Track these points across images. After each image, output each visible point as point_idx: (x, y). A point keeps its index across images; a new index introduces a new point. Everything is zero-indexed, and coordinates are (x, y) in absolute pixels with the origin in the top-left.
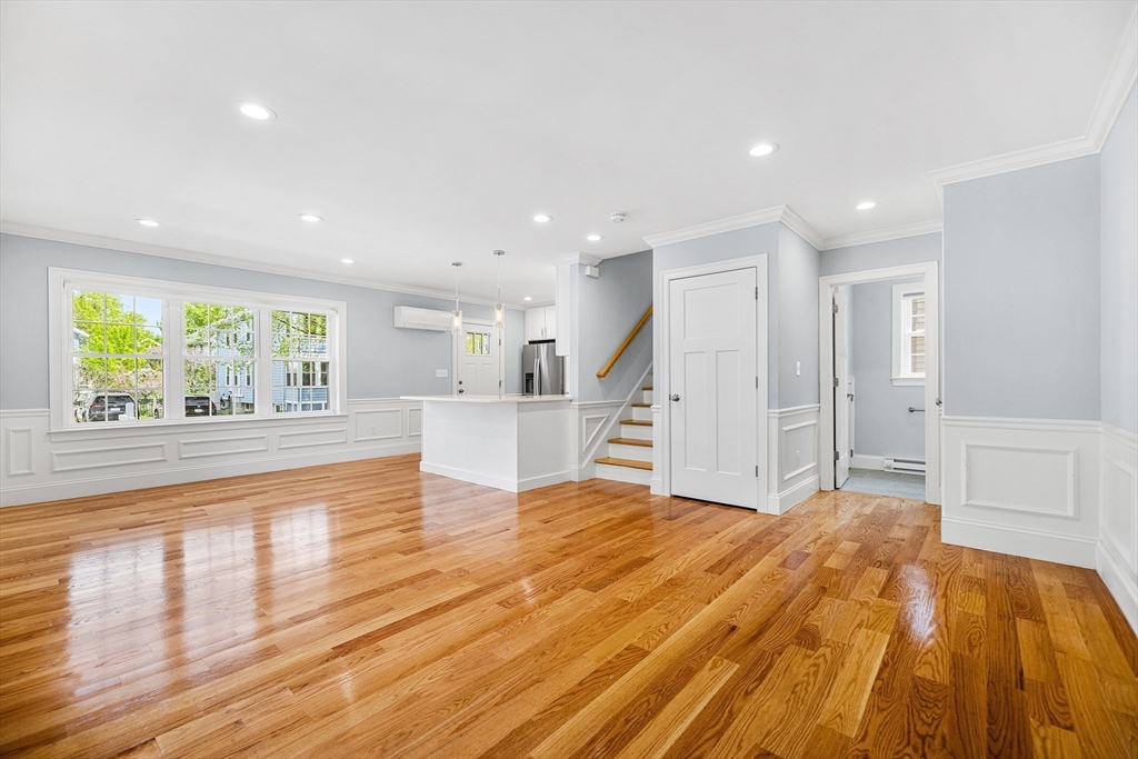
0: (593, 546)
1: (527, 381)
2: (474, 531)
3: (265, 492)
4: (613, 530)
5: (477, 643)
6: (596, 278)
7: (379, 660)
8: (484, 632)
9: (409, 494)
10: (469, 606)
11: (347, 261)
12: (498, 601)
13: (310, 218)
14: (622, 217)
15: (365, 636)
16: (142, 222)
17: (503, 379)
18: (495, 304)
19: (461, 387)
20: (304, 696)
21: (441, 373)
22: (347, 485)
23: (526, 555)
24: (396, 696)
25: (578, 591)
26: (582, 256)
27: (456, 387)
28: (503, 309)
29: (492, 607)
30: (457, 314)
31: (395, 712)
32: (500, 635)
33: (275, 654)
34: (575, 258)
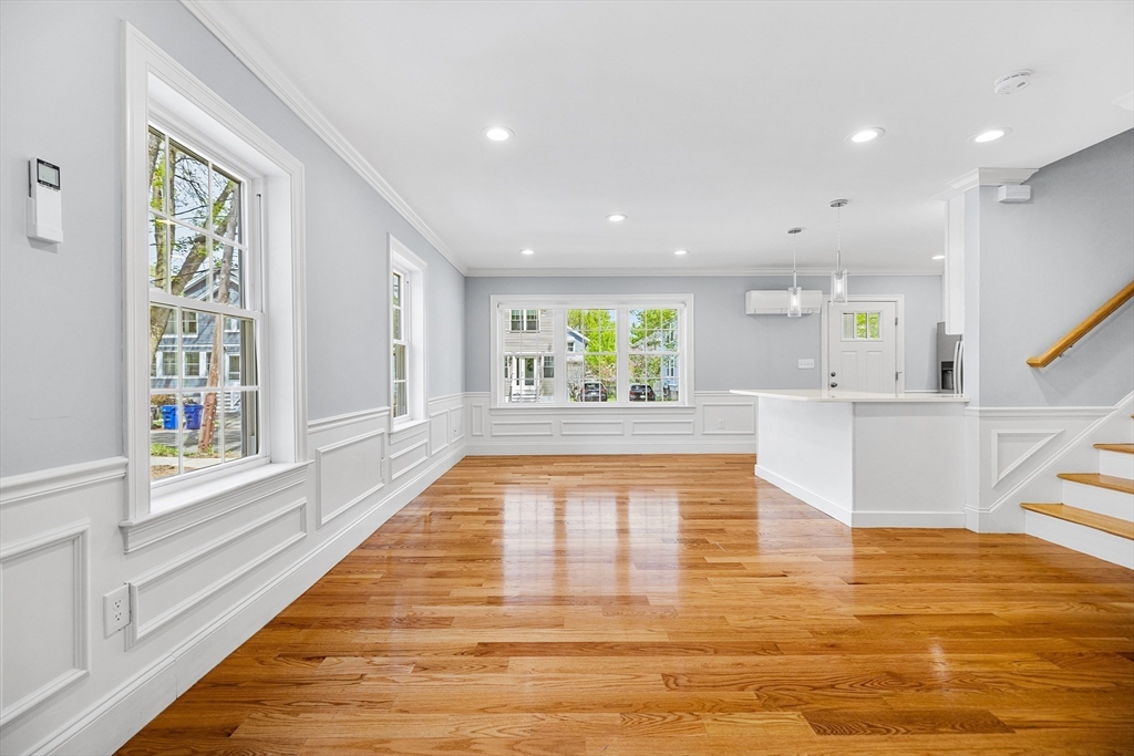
0: (898, 650)
1: (944, 373)
2: (739, 564)
3: (602, 472)
4: (971, 636)
5: (586, 716)
6: (1026, 202)
7: (493, 679)
8: (607, 706)
9: (716, 500)
10: (630, 660)
11: (680, 253)
12: (667, 672)
13: (616, 218)
14: (1021, 79)
15: (511, 644)
16: (524, 252)
17: (901, 369)
18: (833, 272)
19: (833, 380)
20: (418, 679)
21: (806, 363)
22: (669, 478)
23: (776, 622)
24: (457, 729)
25: (792, 715)
26: (984, 172)
27: (826, 380)
28: (845, 277)
29: (652, 677)
30: (795, 293)
31: (436, 748)
32: (619, 722)
33: (448, 626)
34: (973, 180)
